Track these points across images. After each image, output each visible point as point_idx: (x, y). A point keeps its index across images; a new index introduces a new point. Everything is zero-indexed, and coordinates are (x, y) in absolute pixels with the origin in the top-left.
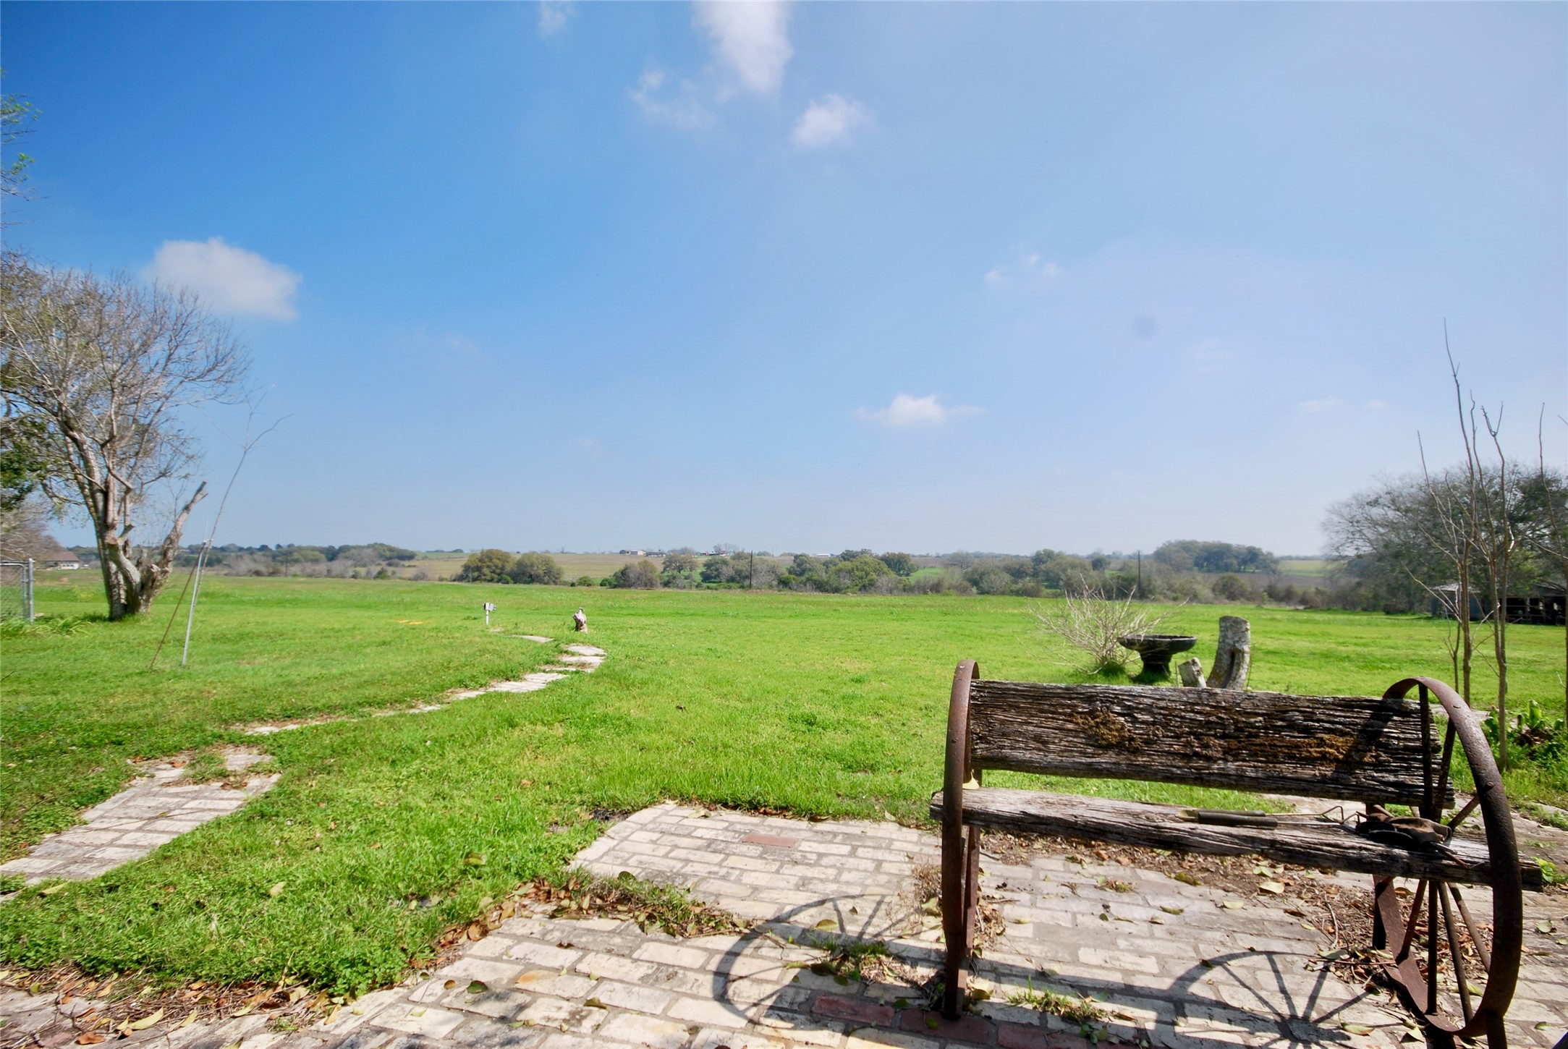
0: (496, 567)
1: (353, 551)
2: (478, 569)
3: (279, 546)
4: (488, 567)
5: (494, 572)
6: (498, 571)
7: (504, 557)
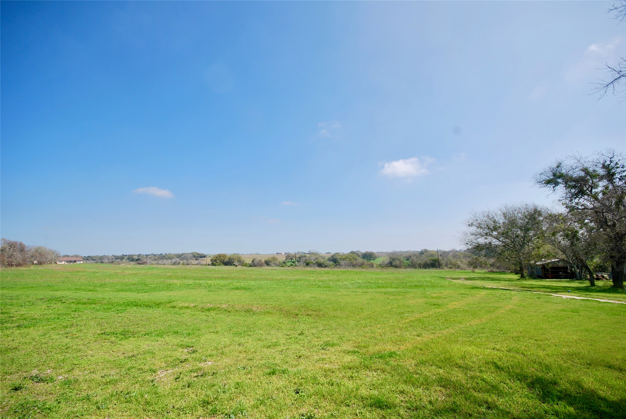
0: (222, 260)
1: (184, 255)
2: (216, 260)
3: (166, 254)
4: (219, 260)
5: (221, 262)
6: (222, 261)
7: (224, 256)
